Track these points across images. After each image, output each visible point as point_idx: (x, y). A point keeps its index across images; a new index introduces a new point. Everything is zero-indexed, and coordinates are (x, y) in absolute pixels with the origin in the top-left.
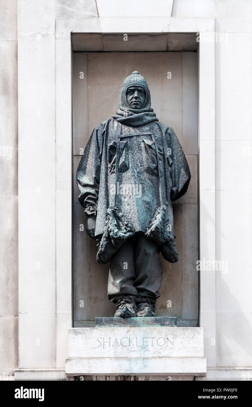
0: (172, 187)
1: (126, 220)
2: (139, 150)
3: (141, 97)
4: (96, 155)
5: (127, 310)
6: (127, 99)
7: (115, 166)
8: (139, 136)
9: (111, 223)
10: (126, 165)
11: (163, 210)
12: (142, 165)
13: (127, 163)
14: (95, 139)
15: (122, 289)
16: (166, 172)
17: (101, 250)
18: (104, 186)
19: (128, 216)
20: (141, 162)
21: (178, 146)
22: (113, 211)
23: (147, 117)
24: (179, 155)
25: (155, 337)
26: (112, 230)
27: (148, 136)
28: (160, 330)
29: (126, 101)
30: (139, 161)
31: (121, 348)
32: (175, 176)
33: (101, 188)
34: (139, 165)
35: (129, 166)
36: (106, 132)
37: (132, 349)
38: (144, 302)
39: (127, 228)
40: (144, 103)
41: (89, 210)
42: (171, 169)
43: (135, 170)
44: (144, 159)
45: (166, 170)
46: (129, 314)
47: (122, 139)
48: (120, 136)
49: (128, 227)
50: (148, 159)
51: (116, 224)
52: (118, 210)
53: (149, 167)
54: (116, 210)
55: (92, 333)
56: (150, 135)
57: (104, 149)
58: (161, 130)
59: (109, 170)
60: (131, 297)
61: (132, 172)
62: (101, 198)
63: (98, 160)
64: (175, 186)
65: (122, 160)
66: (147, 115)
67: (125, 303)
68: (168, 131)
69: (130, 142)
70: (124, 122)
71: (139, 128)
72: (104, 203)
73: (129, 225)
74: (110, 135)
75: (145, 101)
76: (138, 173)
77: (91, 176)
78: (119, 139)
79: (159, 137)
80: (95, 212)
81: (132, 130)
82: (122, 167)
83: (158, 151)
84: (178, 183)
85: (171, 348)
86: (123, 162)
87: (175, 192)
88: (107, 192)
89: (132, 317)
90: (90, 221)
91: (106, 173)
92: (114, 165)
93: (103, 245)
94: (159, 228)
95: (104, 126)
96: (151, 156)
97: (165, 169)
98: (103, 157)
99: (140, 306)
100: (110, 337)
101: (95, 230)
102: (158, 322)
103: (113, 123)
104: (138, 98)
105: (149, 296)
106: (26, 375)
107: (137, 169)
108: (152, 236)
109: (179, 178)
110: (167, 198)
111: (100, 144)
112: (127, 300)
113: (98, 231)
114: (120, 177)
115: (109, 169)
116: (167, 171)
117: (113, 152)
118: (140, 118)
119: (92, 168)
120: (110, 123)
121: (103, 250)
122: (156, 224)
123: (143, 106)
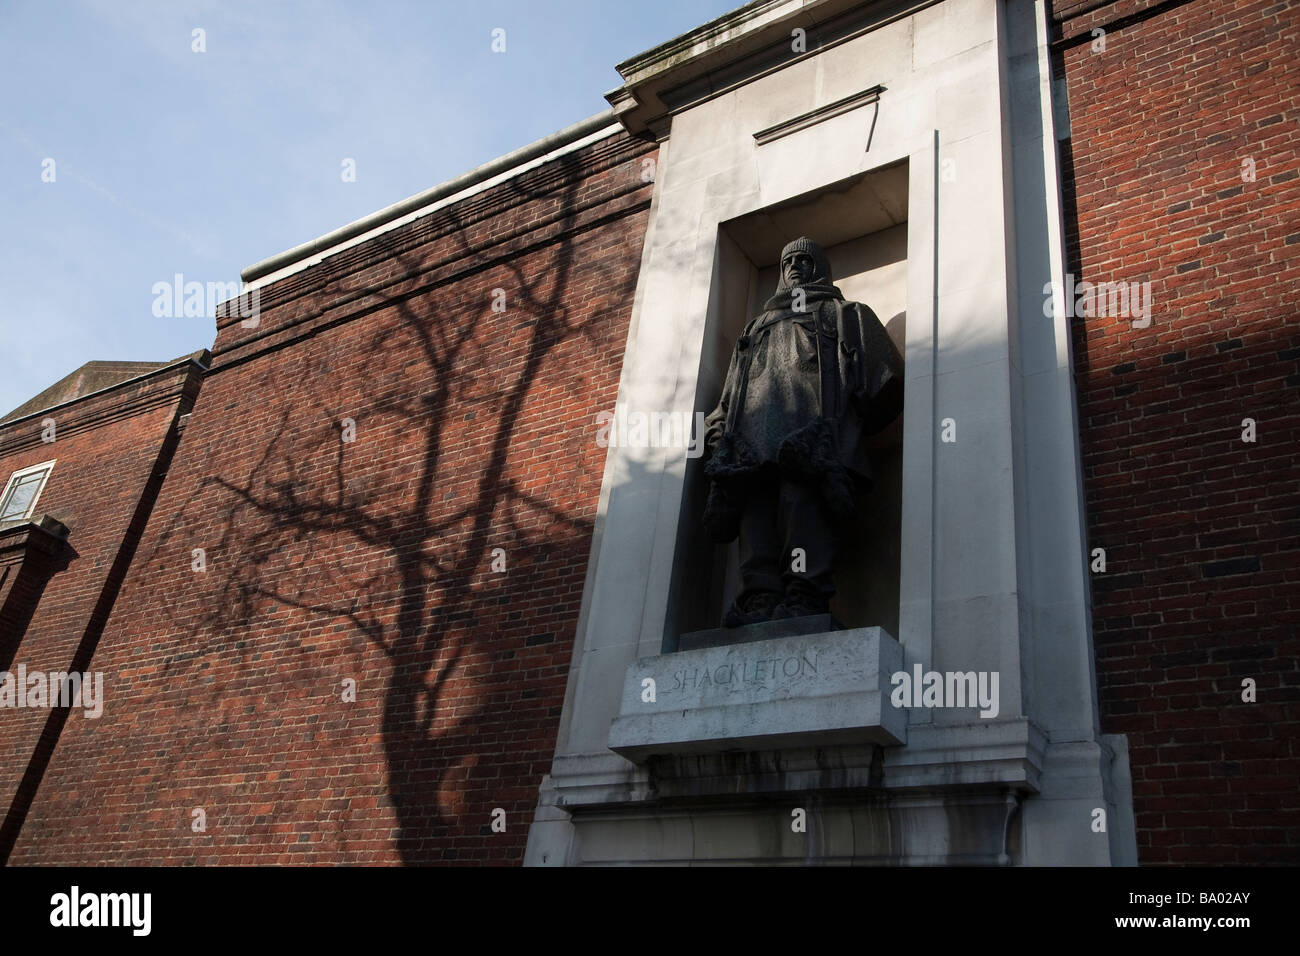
2: (786, 338)
12: (788, 358)
16: (839, 365)
20: (788, 355)
25: (780, 658)
28: (791, 642)
30: (783, 354)
31: (714, 687)
34: (783, 360)
35: (765, 365)
37: (734, 686)
44: (793, 349)
45: (839, 361)
47: (761, 330)
48: (758, 327)
50: (798, 347)
55: (667, 663)
56: (811, 313)
78: (757, 331)
79: (831, 316)
83: (820, 333)
85: (811, 677)
96: (805, 341)
97: (836, 360)
100: (698, 668)
102: (793, 627)
106: (570, 765)
116: (840, 363)
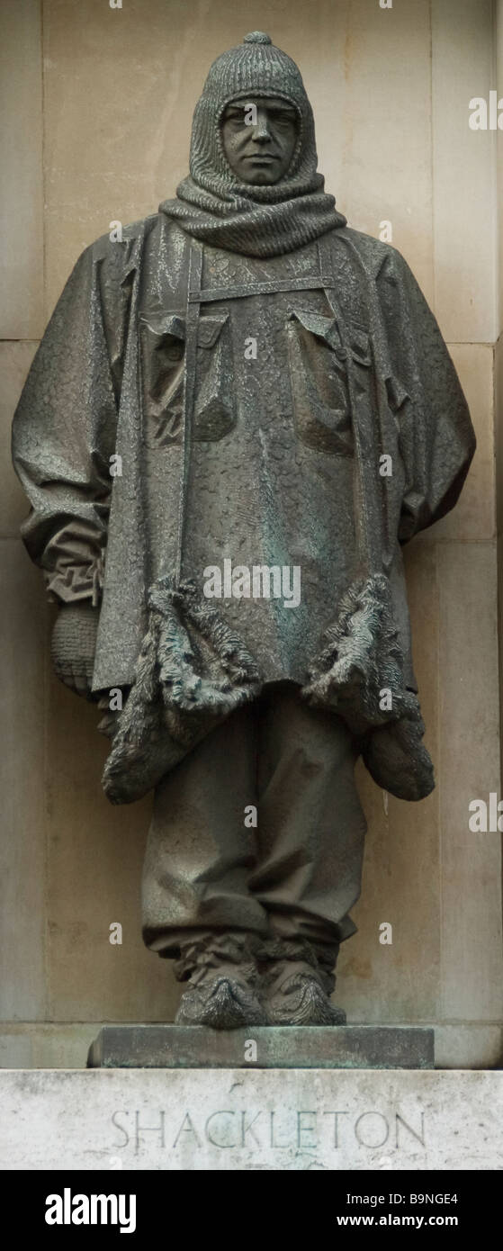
0: (406, 494)
1: (226, 635)
2: (276, 351)
3: (279, 139)
4: (99, 363)
5: (234, 997)
6: (223, 145)
7: (179, 416)
8: (273, 294)
9: (169, 649)
10: (224, 416)
11: (377, 593)
12: (288, 411)
13: (230, 405)
14: (93, 297)
15: (205, 907)
16: (384, 437)
17: (125, 753)
18: (133, 493)
19: (235, 618)
20: (287, 402)
21: (427, 326)
22: (175, 597)
23: (307, 220)
24: (432, 363)
25: (347, 1110)
26: (175, 680)
27: (311, 295)
28: (366, 1080)
29: (220, 150)
30: (275, 396)
31: (209, 1153)
32: (415, 453)
33: (120, 500)
34: (278, 414)
35: (236, 416)
36: (142, 275)
37: (254, 1156)
38: (292, 959)
39: (235, 669)
40: (292, 158)
41: (68, 583)
42: (400, 424)
43: (261, 433)
44: (298, 391)
45: (384, 427)
46: (240, 1016)
47: (205, 306)
48: (199, 297)
49: (238, 666)
50: (312, 389)
51: (191, 652)
52: (192, 594)
53: (317, 421)
54: (185, 592)
55: (90, 1091)
56: (321, 291)
57: (131, 345)
58: (358, 268)
59: (153, 428)
60: (240, 938)
61: (249, 441)
62: (122, 538)
63: (106, 386)
64: (416, 489)
65: (209, 393)
66: (305, 208)
67: (216, 962)
68: (386, 268)
69: (238, 321)
70: (211, 239)
71: (275, 263)
72: (135, 562)
73: (242, 656)
74: (156, 287)
75: (294, 153)
76: (273, 443)
77: (77, 448)
78: (197, 308)
79: (354, 296)
80: (91, 593)
81: (246, 272)
82: (210, 422)
83: (350, 354)
84: (429, 478)
85: (415, 1155)
86: (215, 400)
87: (416, 513)
88: (146, 515)
89: (252, 1024)
90: (69, 625)
91: (140, 441)
92: (174, 411)
93: (134, 731)
94: (365, 672)
95: (131, 248)
96: (326, 377)
97: (376, 423)
98: (129, 374)
99: (276, 976)
100: (164, 1109)
101: (92, 664)
102: (357, 1046)
103: (167, 239)
104: (269, 141)
105: (313, 934)
107: (271, 430)
108: (334, 702)
109: (431, 458)
110: (386, 542)
111: (114, 319)
112: (225, 950)
113: (106, 672)
114: (199, 461)
115: (151, 423)
116: (385, 433)
117: (171, 360)
118: (277, 226)
119: (79, 416)
120: (153, 236)
121: (130, 752)
122: (350, 656)
123: (286, 171)
